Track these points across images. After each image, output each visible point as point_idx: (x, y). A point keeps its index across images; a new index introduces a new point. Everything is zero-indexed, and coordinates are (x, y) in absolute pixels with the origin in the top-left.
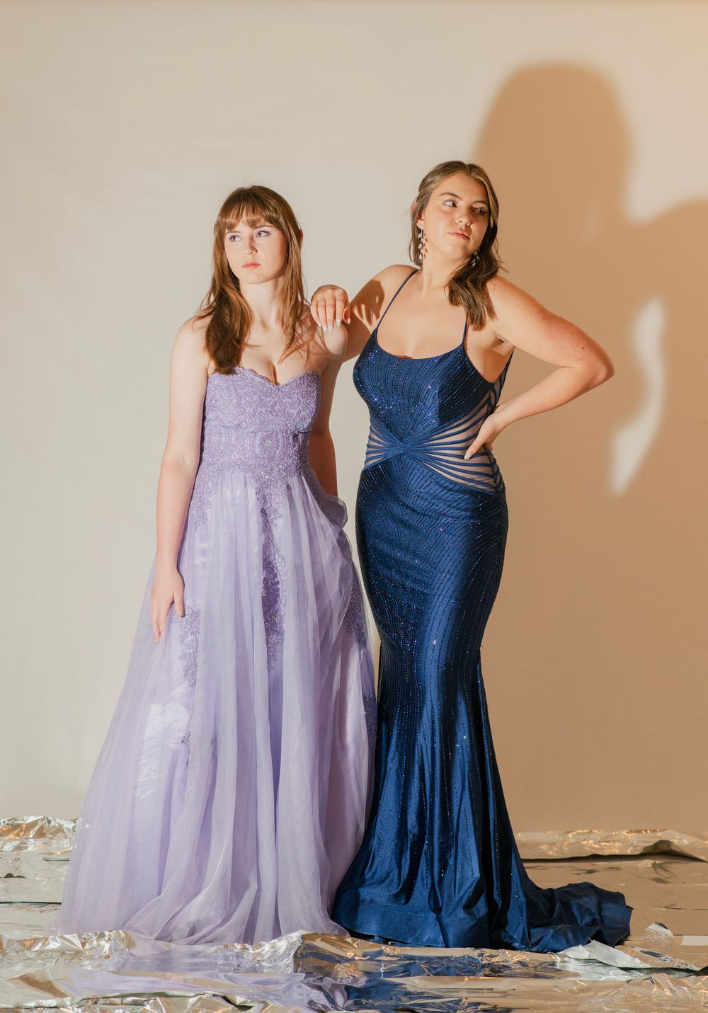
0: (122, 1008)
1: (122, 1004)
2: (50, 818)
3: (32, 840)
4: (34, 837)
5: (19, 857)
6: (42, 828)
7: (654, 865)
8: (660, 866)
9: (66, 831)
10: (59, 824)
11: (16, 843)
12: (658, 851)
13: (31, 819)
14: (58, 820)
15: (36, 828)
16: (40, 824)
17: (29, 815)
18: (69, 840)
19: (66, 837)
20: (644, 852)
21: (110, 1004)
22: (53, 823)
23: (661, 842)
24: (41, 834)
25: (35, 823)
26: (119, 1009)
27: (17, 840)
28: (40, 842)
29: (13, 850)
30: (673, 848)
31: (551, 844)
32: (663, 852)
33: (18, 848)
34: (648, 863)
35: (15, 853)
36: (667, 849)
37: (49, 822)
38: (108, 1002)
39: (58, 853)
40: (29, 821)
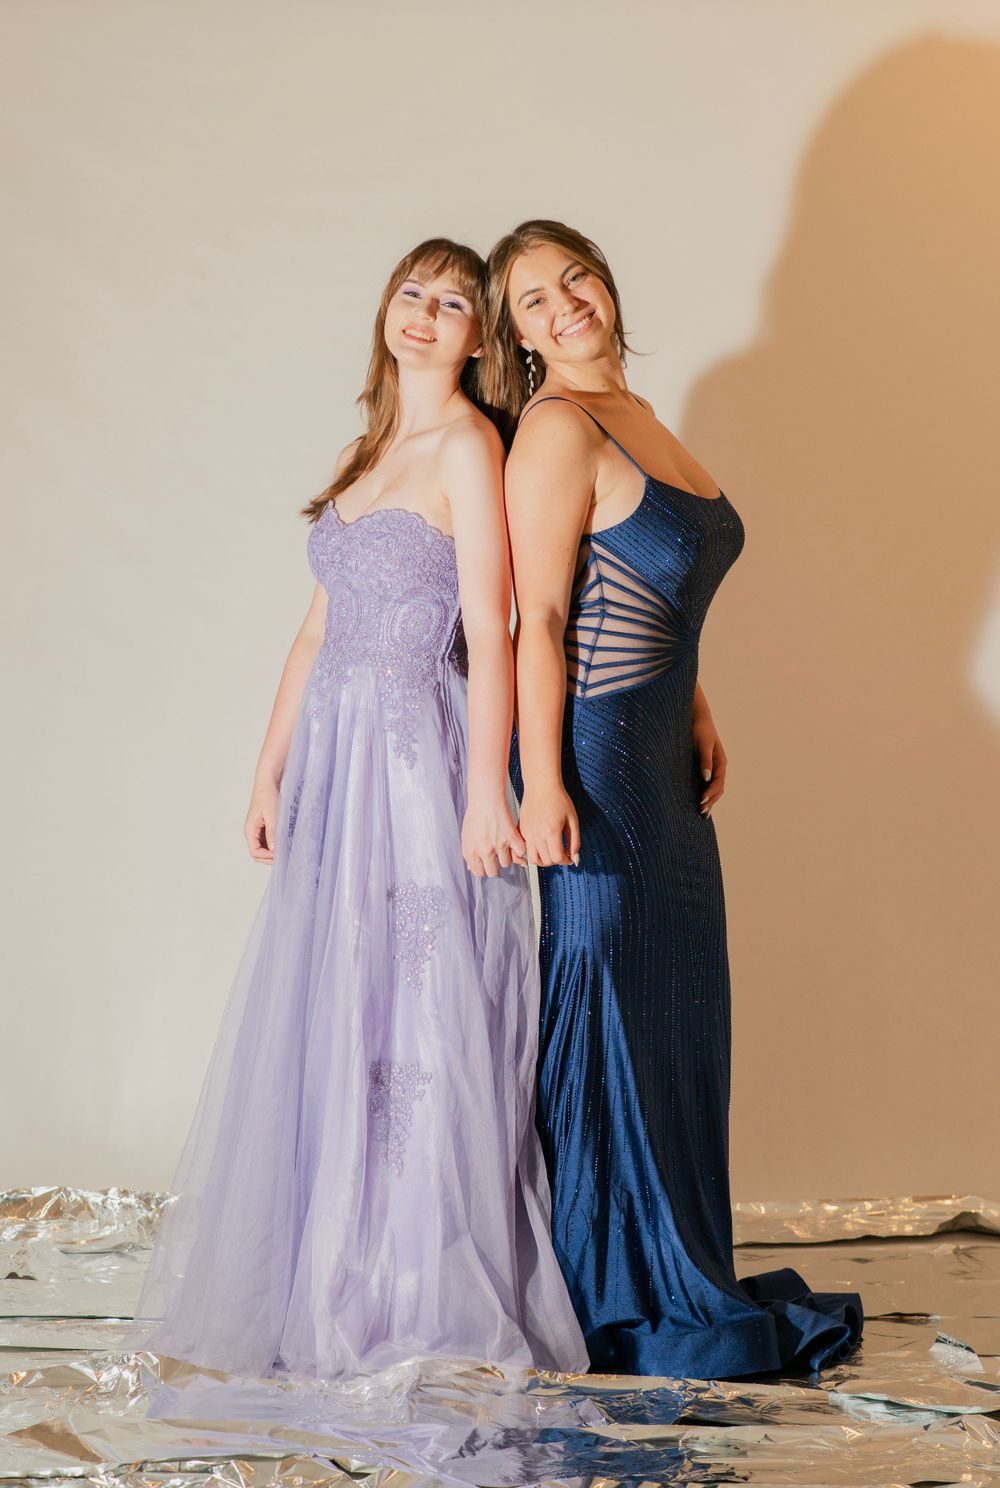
0: (180, 1478)
1: (180, 1470)
2: (69, 1189)
3: (44, 1222)
4: (46, 1218)
5: (24, 1249)
6: (58, 1203)
7: (956, 1252)
8: (966, 1252)
9: (92, 1207)
10: (82, 1197)
11: (20, 1227)
12: (958, 1227)
13: (40, 1191)
14: (81, 1192)
15: (49, 1204)
16: (55, 1198)
17: (38, 1186)
18: (97, 1221)
19: (93, 1217)
20: (940, 1230)
21: (162, 1471)
22: (73, 1196)
23: (964, 1215)
24: (56, 1212)
25: (46, 1197)
26: (175, 1478)
27: (21, 1223)
28: (55, 1224)
29: (16, 1239)
30: (981, 1223)
31: (800, 1219)
32: (966, 1228)
33: (25, 1235)
34: (946, 1247)
35: (20, 1242)
36: (972, 1224)
37: (68, 1194)
38: (159, 1469)
39: (83, 1242)
40: (37, 1194)
